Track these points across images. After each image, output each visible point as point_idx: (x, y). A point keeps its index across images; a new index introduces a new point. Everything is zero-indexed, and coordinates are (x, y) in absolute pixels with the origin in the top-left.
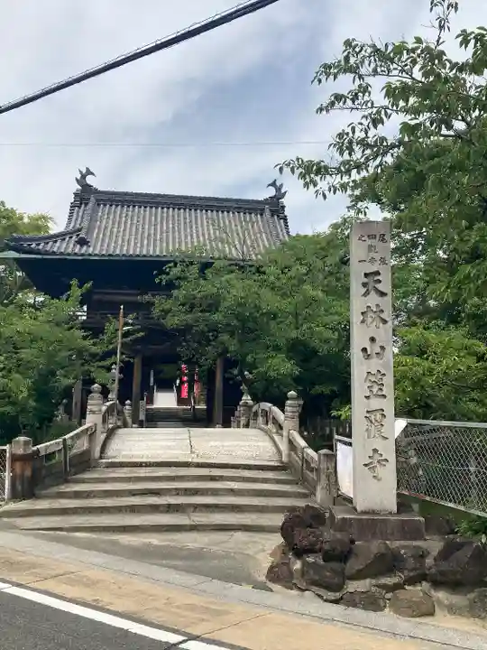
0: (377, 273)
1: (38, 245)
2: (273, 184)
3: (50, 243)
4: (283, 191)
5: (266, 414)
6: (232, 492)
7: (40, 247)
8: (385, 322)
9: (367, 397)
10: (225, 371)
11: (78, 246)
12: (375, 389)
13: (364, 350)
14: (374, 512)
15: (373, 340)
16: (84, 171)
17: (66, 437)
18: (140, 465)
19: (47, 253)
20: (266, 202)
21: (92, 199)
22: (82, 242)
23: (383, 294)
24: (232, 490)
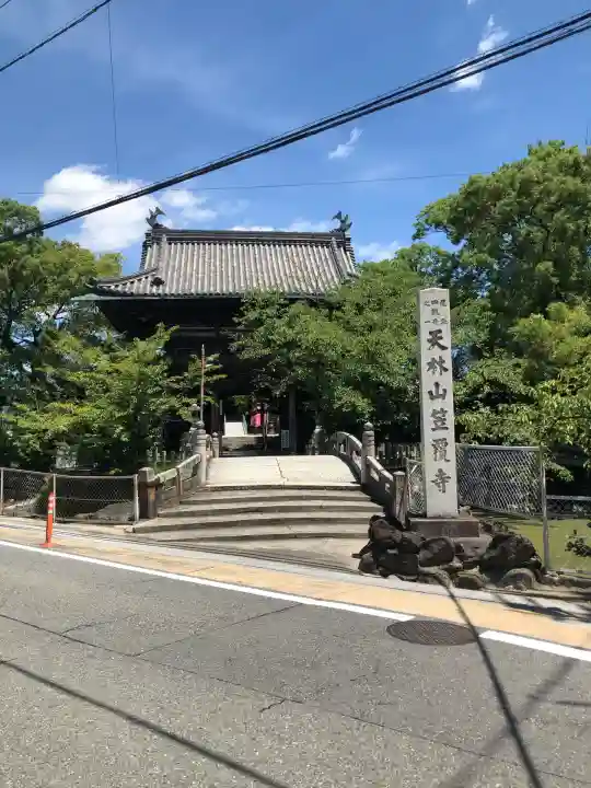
0: (440, 331)
1: (117, 286)
2: (339, 216)
3: (129, 285)
4: (348, 222)
5: (346, 441)
6: (321, 508)
7: (119, 289)
8: (446, 370)
9: (434, 430)
10: (298, 403)
11: (155, 287)
12: (439, 424)
13: (430, 393)
14: (440, 517)
15: (437, 385)
16: (154, 211)
17: (179, 466)
18: (241, 488)
19: (125, 294)
20: (332, 234)
21: (165, 238)
22: (158, 282)
23: (443, 348)
24: (321, 507)
